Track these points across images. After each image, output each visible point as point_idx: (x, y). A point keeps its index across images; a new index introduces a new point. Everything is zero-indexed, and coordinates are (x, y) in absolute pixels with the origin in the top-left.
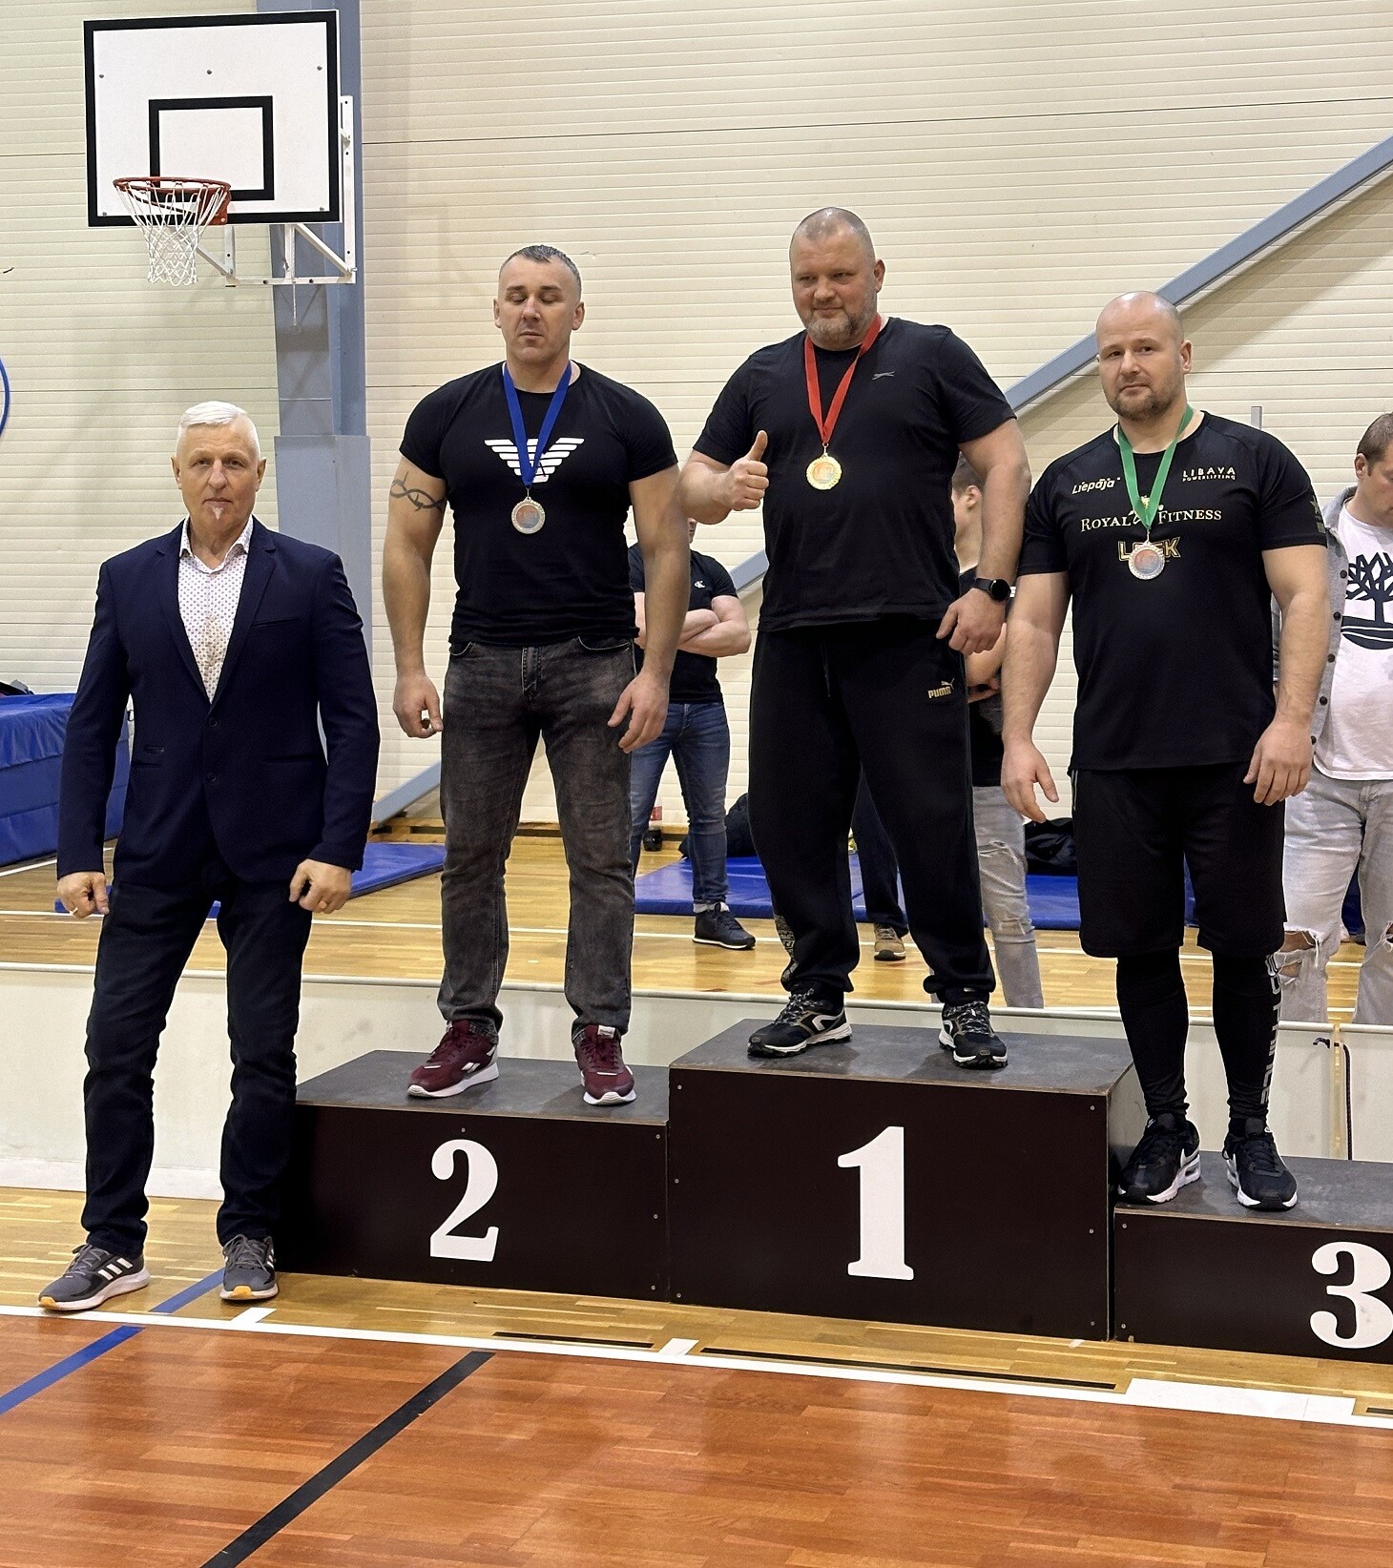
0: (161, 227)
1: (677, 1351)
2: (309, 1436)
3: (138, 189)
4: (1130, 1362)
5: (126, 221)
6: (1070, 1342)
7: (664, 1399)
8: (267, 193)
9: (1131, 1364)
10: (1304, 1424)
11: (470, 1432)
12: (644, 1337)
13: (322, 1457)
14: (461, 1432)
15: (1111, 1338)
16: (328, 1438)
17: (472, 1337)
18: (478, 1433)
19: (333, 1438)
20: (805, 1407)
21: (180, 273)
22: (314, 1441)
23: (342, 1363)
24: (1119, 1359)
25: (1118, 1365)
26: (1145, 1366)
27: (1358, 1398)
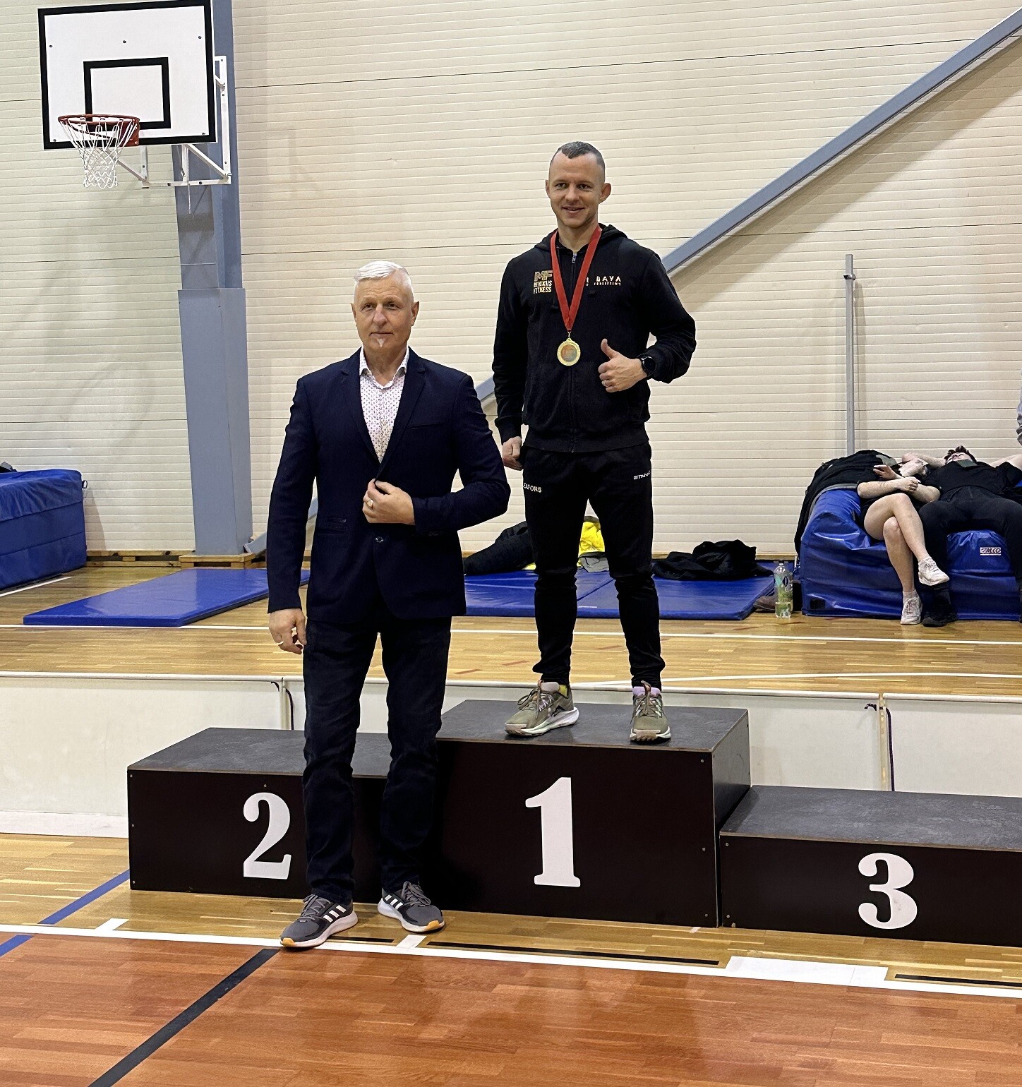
0: (93, 149)
1: (410, 945)
2: (138, 1018)
3: (76, 123)
4: (732, 944)
5: (68, 145)
6: (690, 929)
7: (396, 982)
8: (166, 124)
9: (732, 945)
10: (850, 988)
11: (253, 1012)
12: (386, 935)
13: (144, 1034)
14: (248, 1012)
15: (720, 925)
16: (150, 1019)
17: (265, 938)
18: (259, 1012)
19: (154, 1019)
20: (496, 985)
21: (106, 180)
22: (141, 1021)
23: (169, 960)
24: (725, 941)
25: (723, 946)
26: (742, 946)
27: (890, 967)
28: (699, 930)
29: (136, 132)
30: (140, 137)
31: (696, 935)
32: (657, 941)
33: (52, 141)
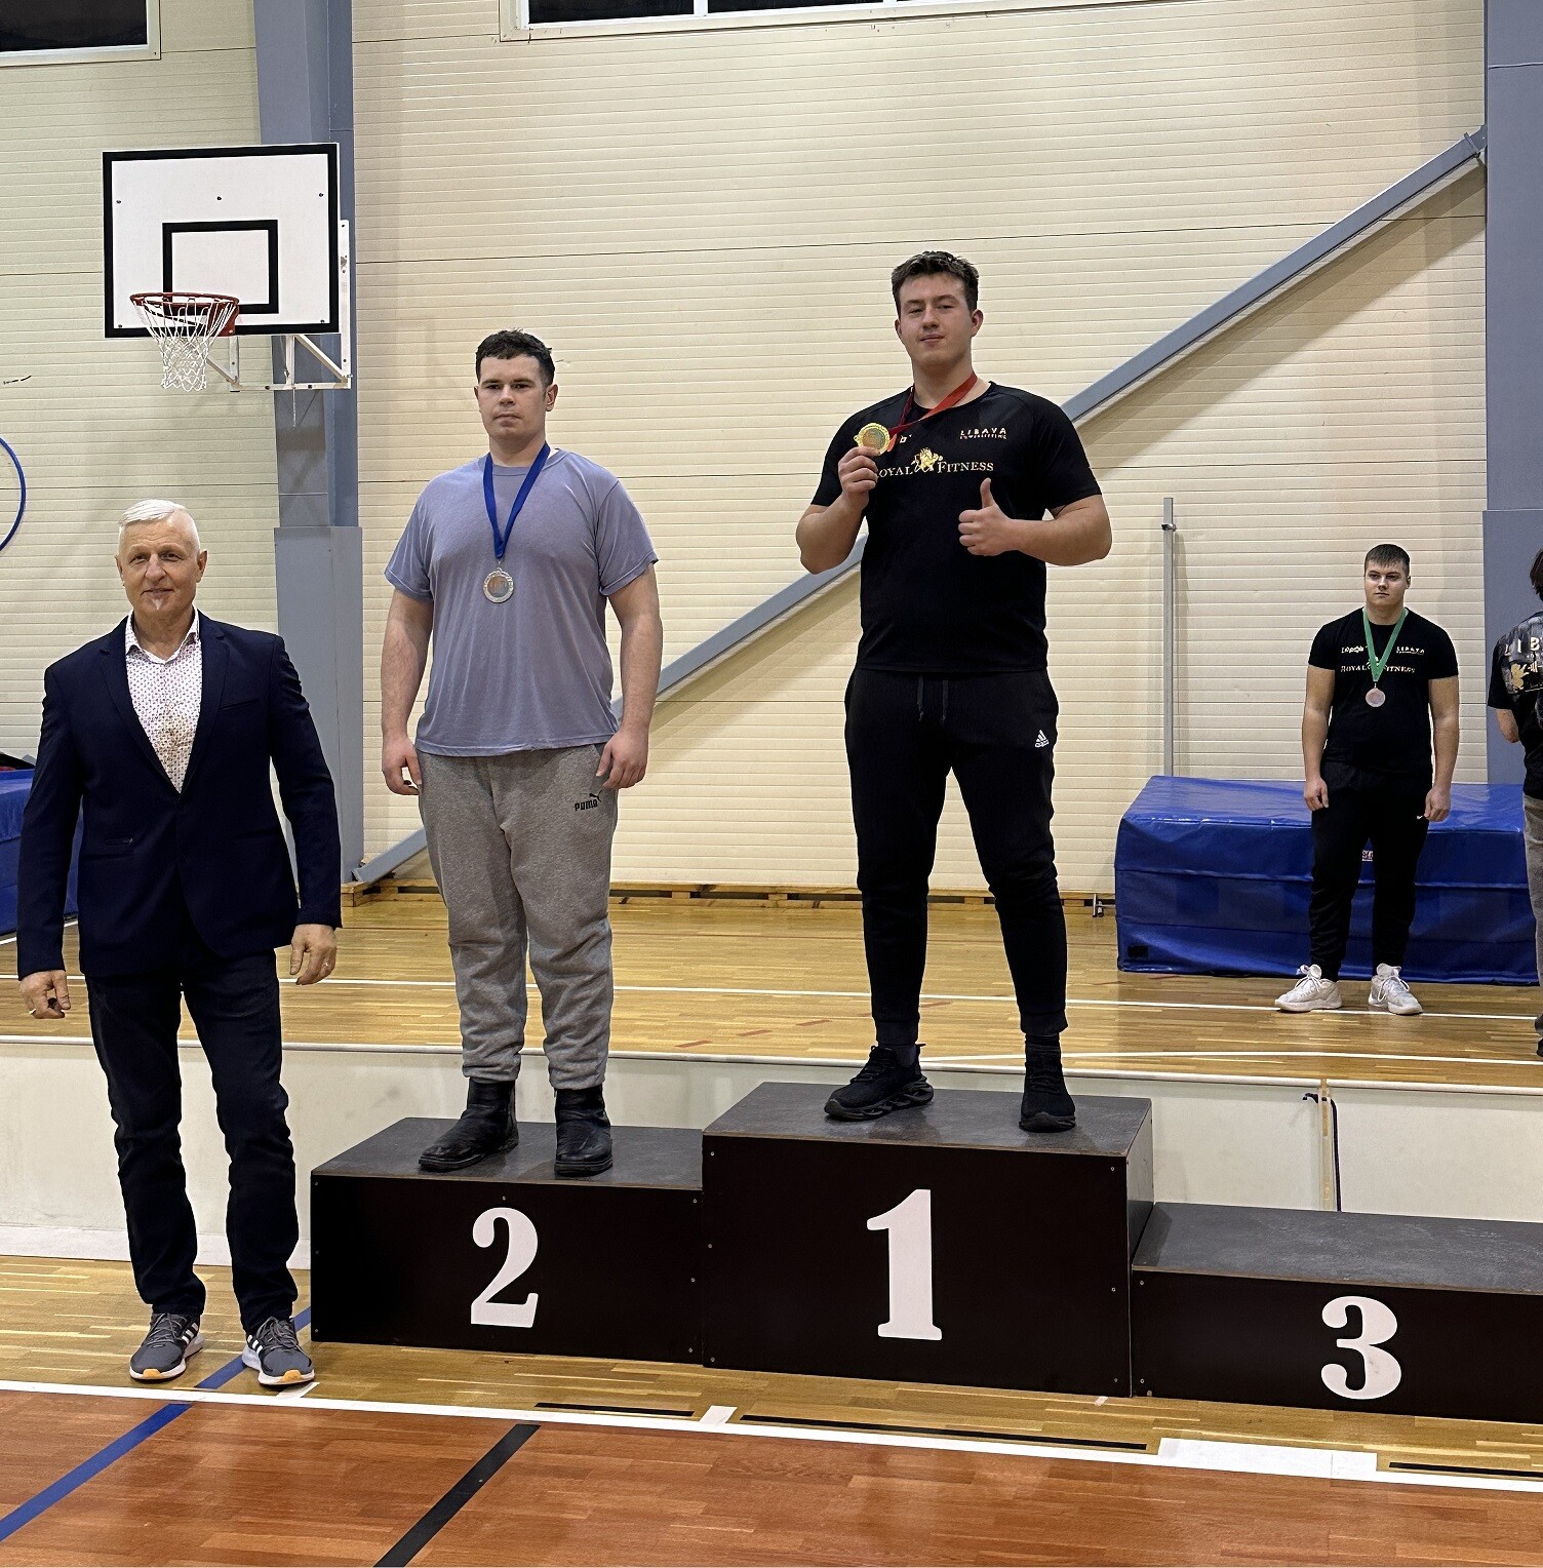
0: (175, 338)
1: (716, 1420)
2: (368, 1520)
4: (1157, 1421)
5: (142, 333)
6: (1094, 1400)
7: (712, 1472)
8: (272, 307)
10: (1333, 1482)
12: (683, 1406)
15: (1134, 1393)
17: (516, 1409)
18: (534, 1513)
20: (851, 1477)
21: (192, 380)
24: (1146, 1417)
25: (1143, 1423)
26: (1171, 1424)
27: (1379, 1453)
28: (1107, 1401)
29: (233, 317)
30: (237, 324)
31: (1103, 1408)
32: (1054, 1416)
33: (116, 326)
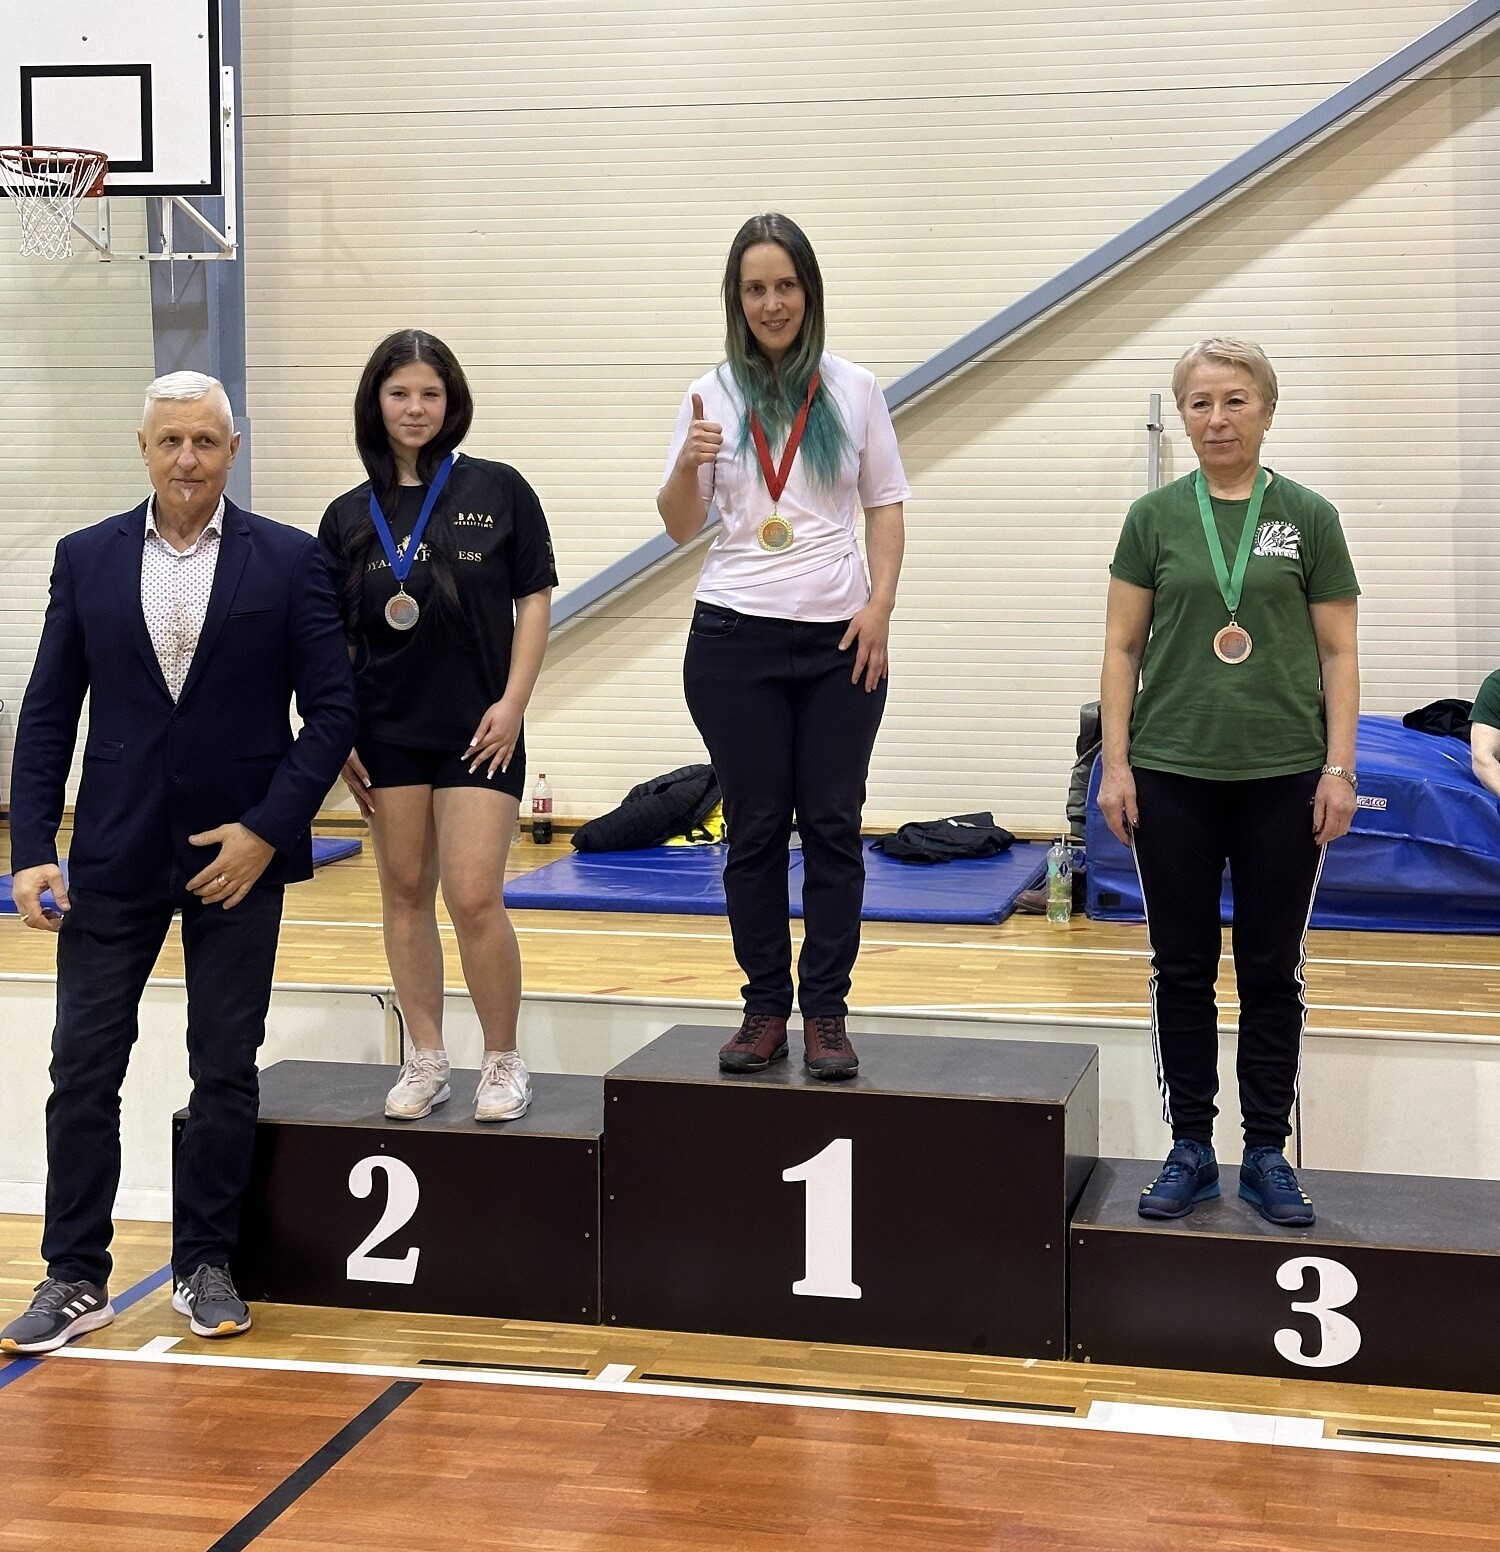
1: (614, 1378)
2: (229, 1478)
3: (9, 158)
4: (1088, 1383)
6: (1023, 1362)
7: (604, 1432)
8: (146, 165)
9: (1090, 1386)
10: (1275, 1449)
11: (402, 1471)
12: (578, 1364)
13: (245, 1502)
14: (391, 1471)
15: (1069, 1357)
17: (396, 1365)
18: (410, 1472)
20: (755, 1437)
21: (55, 246)
22: (235, 1483)
24: (1077, 1380)
26: (1106, 1387)
27: (1326, 1420)
28: (1036, 1363)
29: (101, 176)
30: (105, 184)
31: (1032, 1370)
32: (978, 1378)
